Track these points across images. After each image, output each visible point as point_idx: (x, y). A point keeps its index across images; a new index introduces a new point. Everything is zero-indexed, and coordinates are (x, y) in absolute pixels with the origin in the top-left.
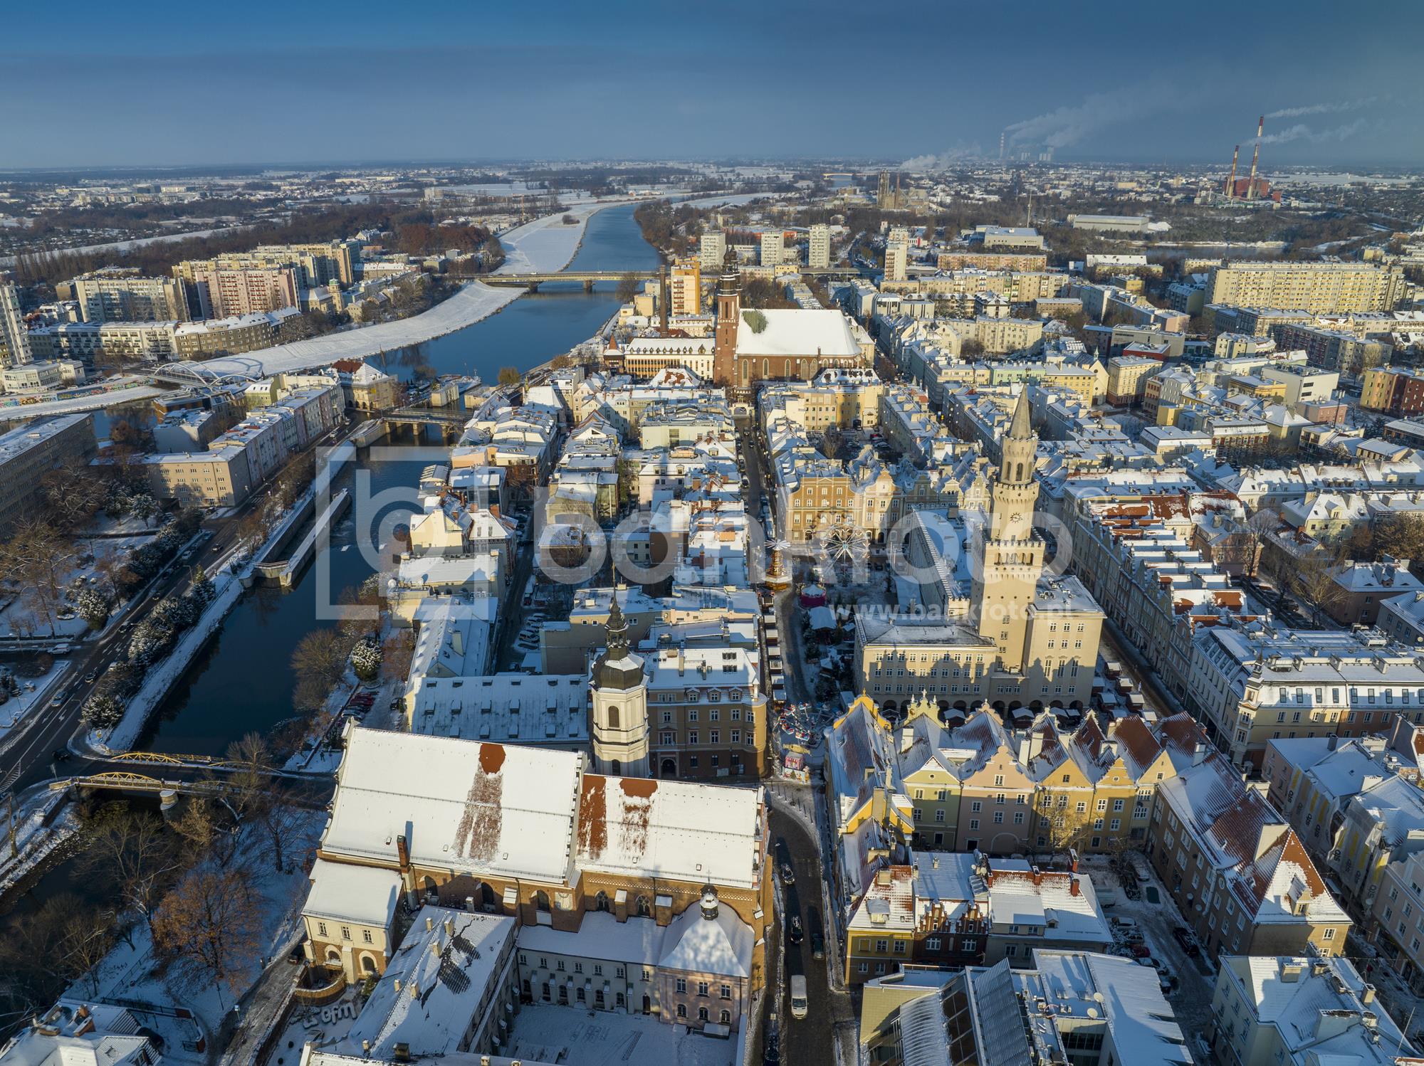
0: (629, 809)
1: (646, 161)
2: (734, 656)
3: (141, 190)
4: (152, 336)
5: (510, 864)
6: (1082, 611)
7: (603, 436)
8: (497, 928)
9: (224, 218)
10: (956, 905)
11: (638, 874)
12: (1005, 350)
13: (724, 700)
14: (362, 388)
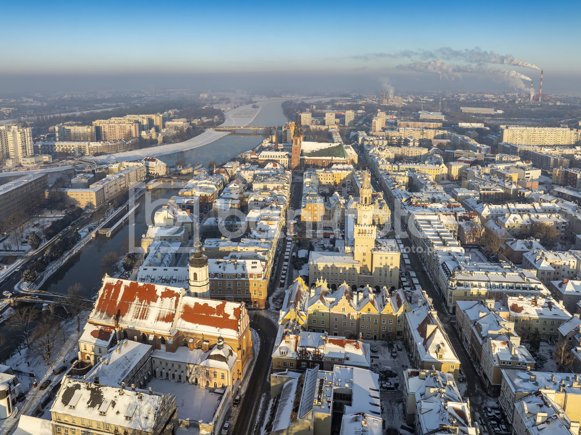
4: (80, 147)
11: (197, 332)
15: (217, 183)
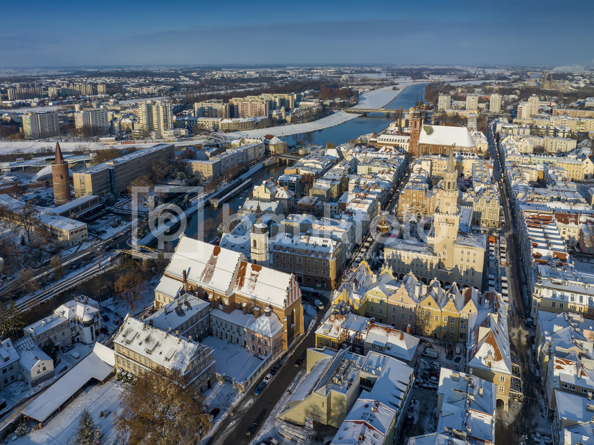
0: (252, 275)
1: (445, 66)
2: (327, 241)
3: (239, 73)
4: (213, 123)
5: (213, 286)
6: (475, 247)
7: (343, 168)
8: (202, 304)
9: (263, 83)
10: (354, 332)
11: (250, 297)
12: (556, 152)
13: (320, 257)
14: (272, 145)
15: (325, 163)
